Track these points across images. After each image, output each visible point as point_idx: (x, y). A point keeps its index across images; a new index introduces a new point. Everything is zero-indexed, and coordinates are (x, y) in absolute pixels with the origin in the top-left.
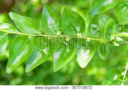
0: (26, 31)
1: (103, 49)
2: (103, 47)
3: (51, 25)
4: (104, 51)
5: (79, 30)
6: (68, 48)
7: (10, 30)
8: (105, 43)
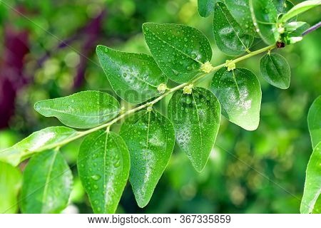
0: (92, 122)
1: (272, 69)
2: (272, 64)
3: (135, 82)
4: (278, 70)
5: (199, 56)
6: (198, 108)
7: (59, 140)
8: (269, 53)
